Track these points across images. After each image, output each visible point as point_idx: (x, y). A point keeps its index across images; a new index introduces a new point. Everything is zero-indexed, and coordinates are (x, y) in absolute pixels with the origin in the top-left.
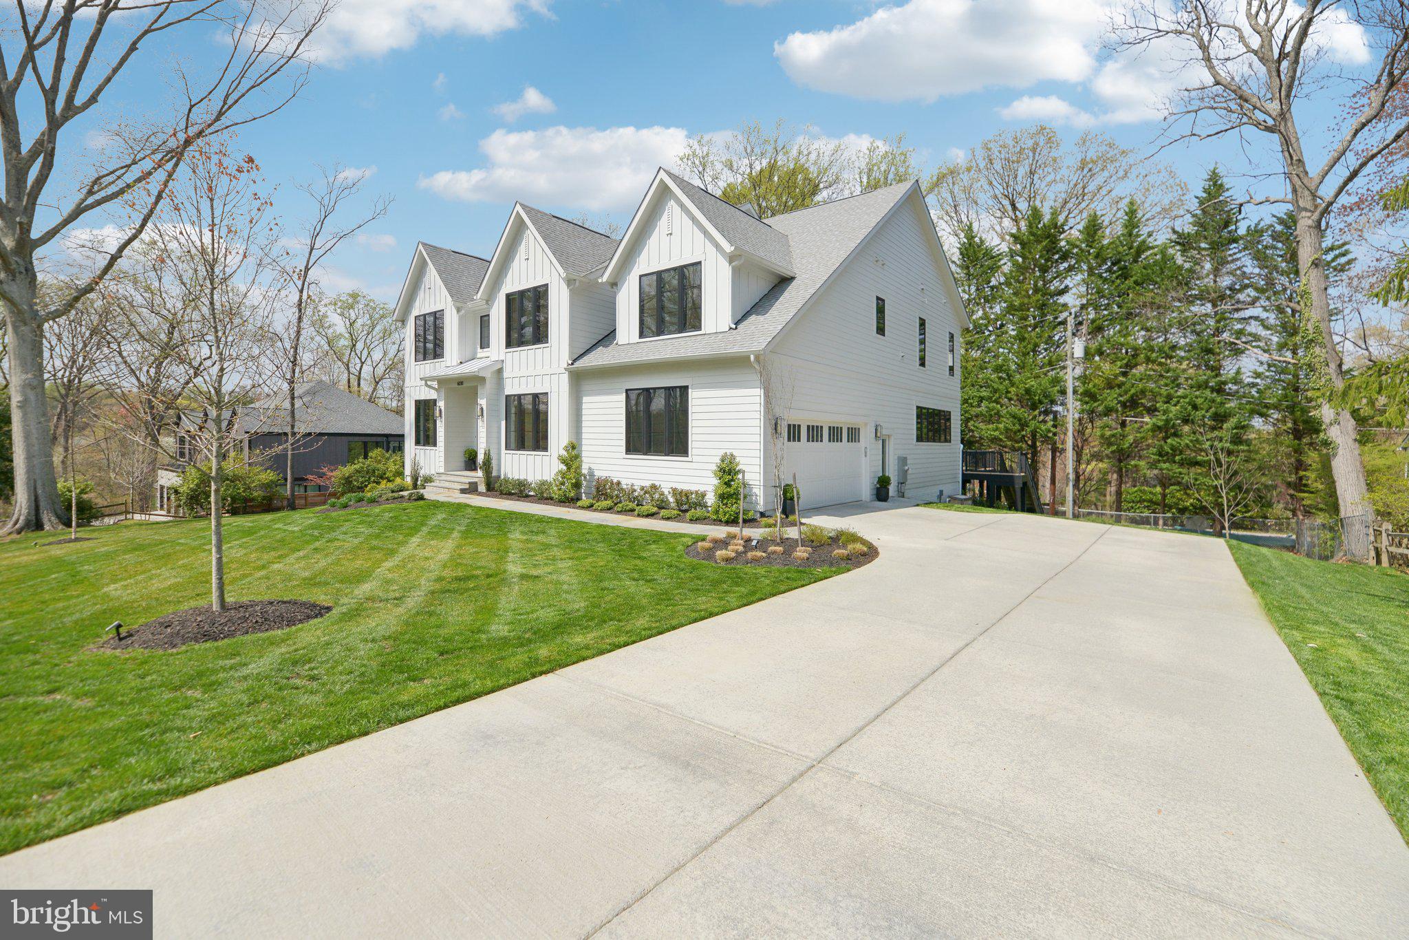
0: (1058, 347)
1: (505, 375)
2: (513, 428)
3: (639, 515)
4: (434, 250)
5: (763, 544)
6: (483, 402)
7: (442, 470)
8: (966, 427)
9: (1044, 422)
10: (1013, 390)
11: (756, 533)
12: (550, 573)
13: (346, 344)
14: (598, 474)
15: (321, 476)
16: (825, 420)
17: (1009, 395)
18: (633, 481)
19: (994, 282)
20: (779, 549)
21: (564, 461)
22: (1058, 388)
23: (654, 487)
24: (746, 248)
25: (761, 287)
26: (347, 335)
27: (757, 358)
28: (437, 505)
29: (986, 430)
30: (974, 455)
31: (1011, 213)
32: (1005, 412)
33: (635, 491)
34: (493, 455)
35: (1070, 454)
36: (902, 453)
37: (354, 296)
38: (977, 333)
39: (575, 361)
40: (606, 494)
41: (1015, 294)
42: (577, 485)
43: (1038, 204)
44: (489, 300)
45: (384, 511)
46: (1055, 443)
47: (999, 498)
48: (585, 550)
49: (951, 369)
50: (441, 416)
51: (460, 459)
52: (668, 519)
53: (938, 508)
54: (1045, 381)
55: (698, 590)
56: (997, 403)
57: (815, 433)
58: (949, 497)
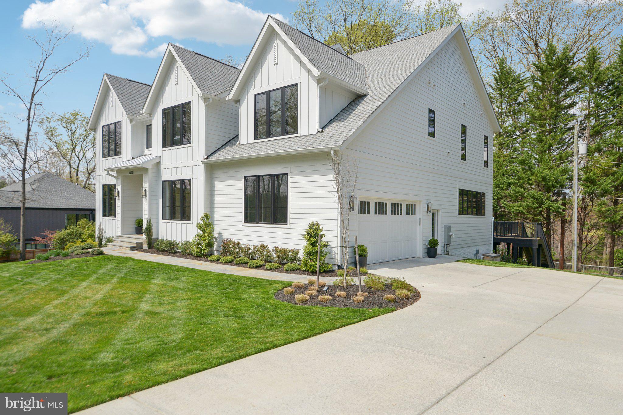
0: (568, 147)
1: (162, 166)
2: (167, 204)
3: (250, 267)
4: (115, 80)
5: (331, 290)
6: (146, 185)
7: (119, 234)
8: (498, 204)
9: (556, 200)
10: (533, 178)
11: (329, 281)
12: (169, 310)
13: (69, 147)
14: (225, 237)
15: (44, 237)
16: (389, 198)
17: (531, 182)
18: (249, 242)
19: (520, 100)
20: (344, 293)
21: (200, 227)
22: (567, 176)
23: (263, 246)
24: (331, 73)
25: (343, 102)
26: (70, 142)
27: (336, 153)
28: (111, 258)
29: (513, 207)
30: (503, 224)
31: (535, 51)
32: (526, 194)
33: (250, 249)
34: (153, 223)
35: (575, 224)
36: (447, 223)
37: (75, 115)
38: (507, 136)
39: (209, 156)
40: (230, 252)
41: (535, 108)
42: (210, 245)
43: (554, 43)
44: (151, 114)
45: (72, 263)
46: (564, 216)
47: (521, 256)
48: (201, 292)
49: (486, 162)
50: (118, 196)
51: (133, 226)
52: (271, 269)
53: (473, 263)
54: (557, 172)
55: (272, 325)
56: (522, 187)
57: (381, 208)
58: (483, 255)
